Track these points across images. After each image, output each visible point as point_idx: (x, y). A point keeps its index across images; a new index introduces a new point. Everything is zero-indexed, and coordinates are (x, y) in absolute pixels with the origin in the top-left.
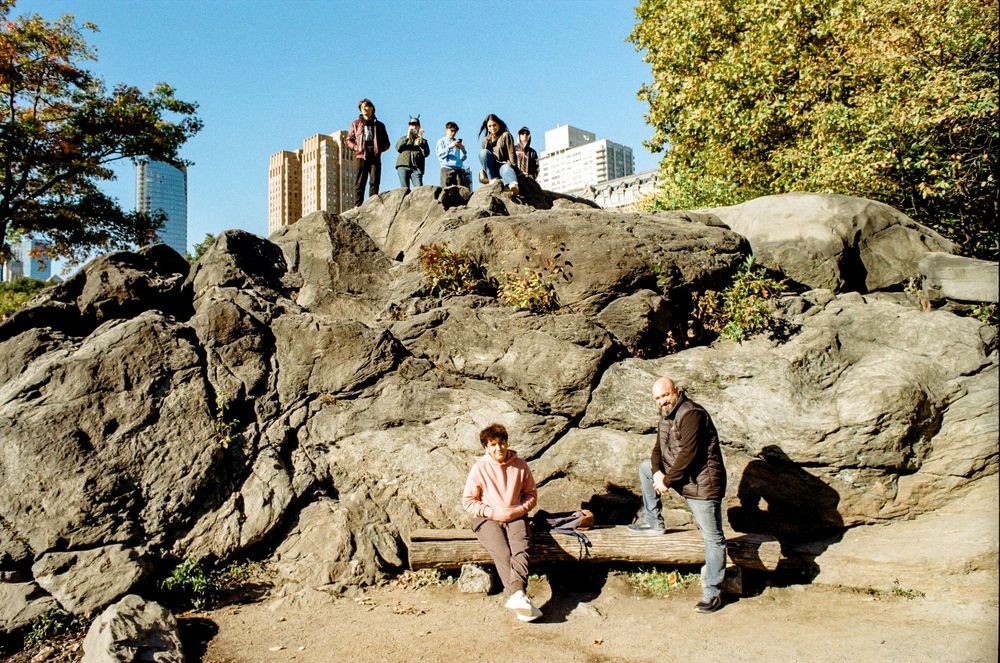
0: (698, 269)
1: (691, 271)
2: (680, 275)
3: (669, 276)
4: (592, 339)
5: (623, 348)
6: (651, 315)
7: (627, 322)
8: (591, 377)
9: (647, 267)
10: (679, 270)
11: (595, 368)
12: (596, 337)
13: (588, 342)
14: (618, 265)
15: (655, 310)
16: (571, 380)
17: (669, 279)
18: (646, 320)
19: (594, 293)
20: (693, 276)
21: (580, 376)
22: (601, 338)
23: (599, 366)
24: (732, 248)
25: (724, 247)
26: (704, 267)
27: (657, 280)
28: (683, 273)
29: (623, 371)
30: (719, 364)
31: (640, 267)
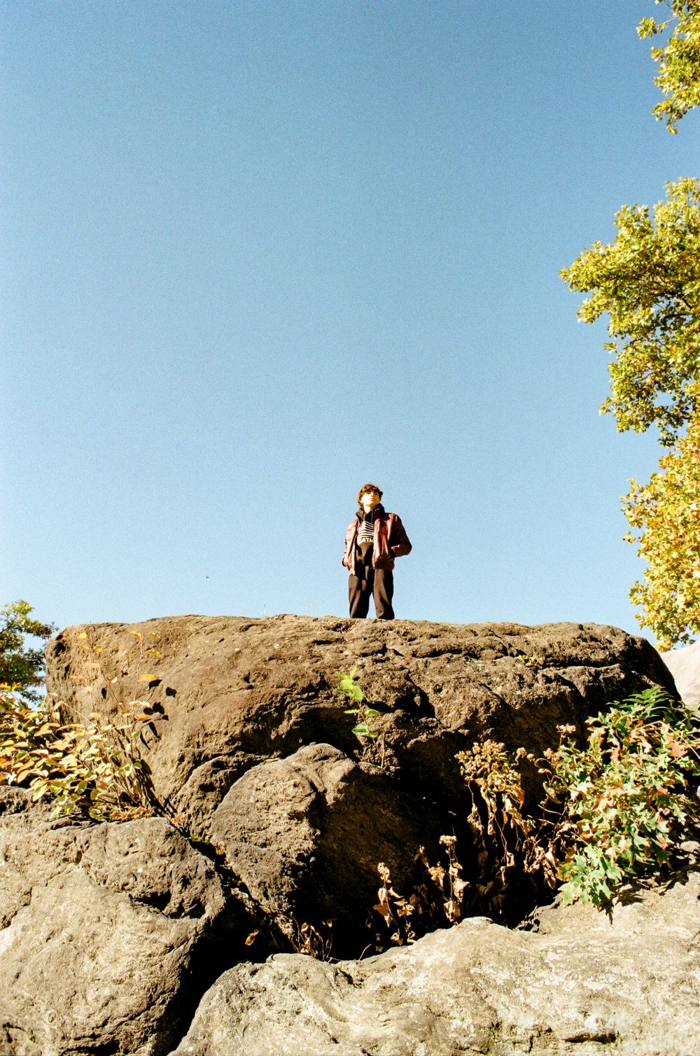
0: (480, 693)
1: (460, 699)
2: (428, 710)
3: (390, 710)
4: (176, 888)
5: (261, 919)
6: (317, 812)
7: (261, 837)
8: (158, 1011)
9: (324, 685)
10: (424, 696)
11: (173, 981)
12: (186, 882)
13: (166, 897)
14: (247, 679)
15: (330, 799)
16: (98, 1019)
17: (390, 717)
18: (305, 827)
19: (197, 762)
20: (465, 712)
21: (127, 1002)
22: (198, 884)
23: (184, 974)
24: (600, 655)
25: (574, 652)
26: (498, 690)
27: (353, 720)
28: (437, 706)
29: (251, 996)
30: (503, 976)
31: (303, 684)
